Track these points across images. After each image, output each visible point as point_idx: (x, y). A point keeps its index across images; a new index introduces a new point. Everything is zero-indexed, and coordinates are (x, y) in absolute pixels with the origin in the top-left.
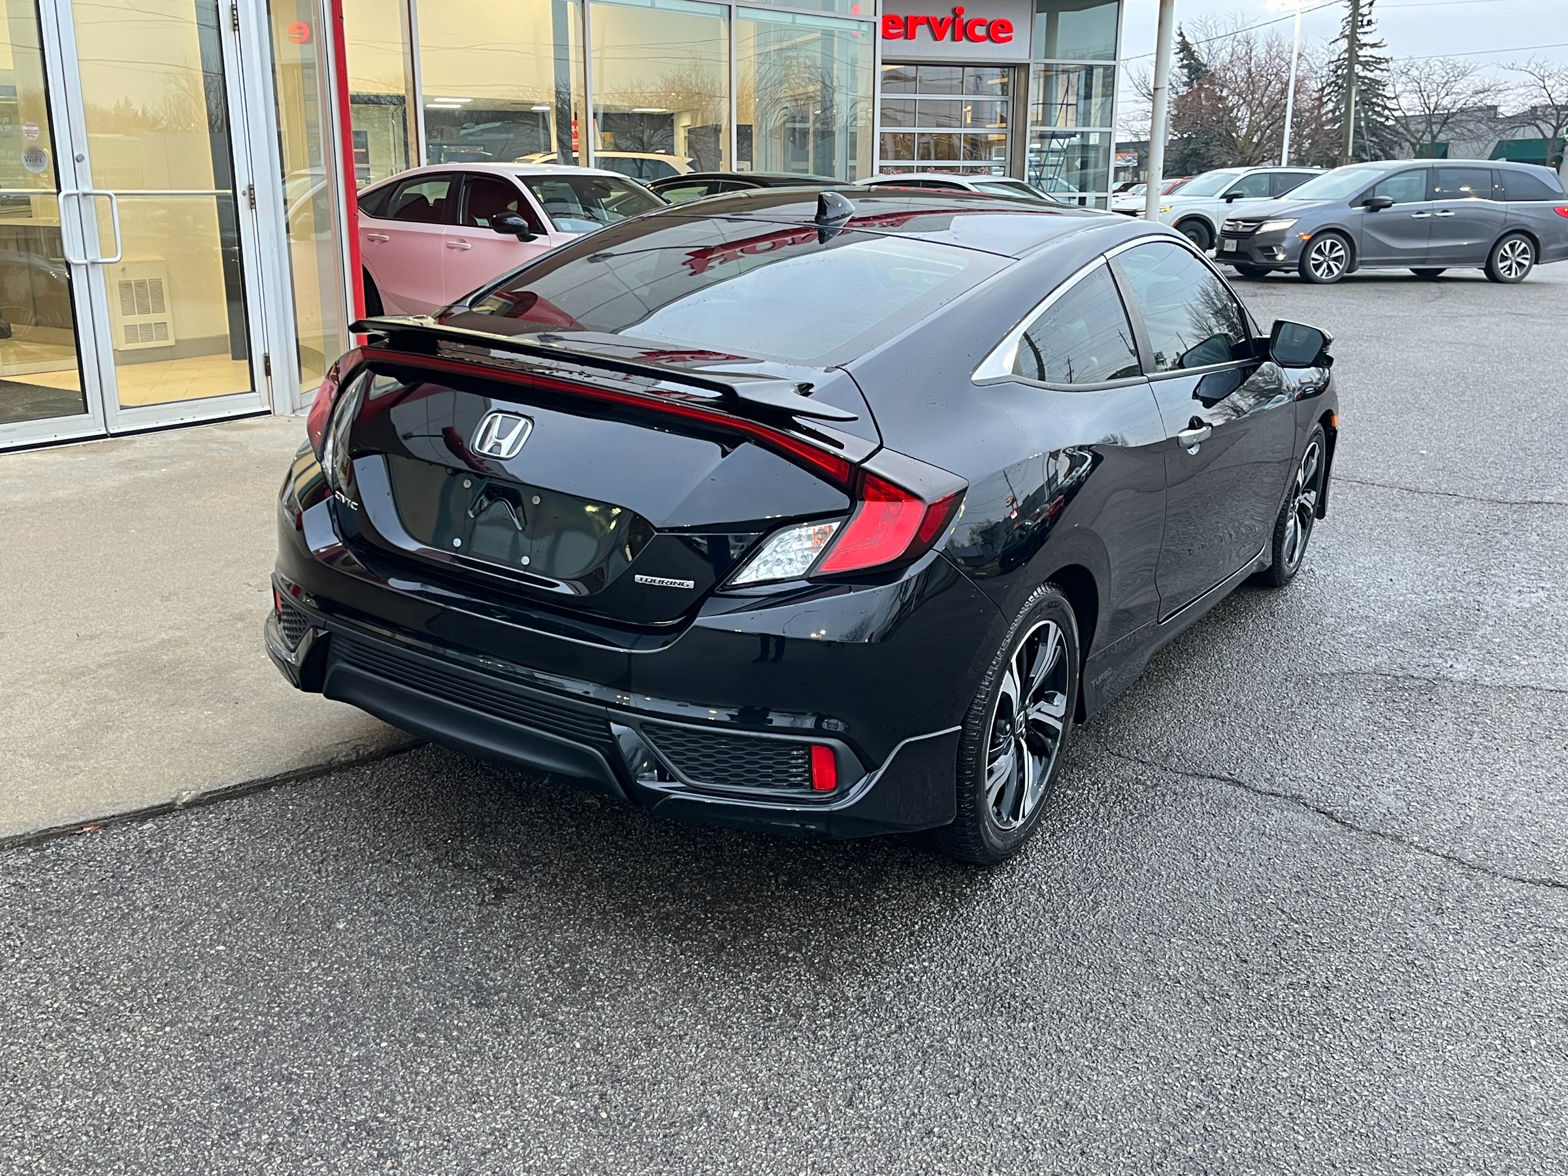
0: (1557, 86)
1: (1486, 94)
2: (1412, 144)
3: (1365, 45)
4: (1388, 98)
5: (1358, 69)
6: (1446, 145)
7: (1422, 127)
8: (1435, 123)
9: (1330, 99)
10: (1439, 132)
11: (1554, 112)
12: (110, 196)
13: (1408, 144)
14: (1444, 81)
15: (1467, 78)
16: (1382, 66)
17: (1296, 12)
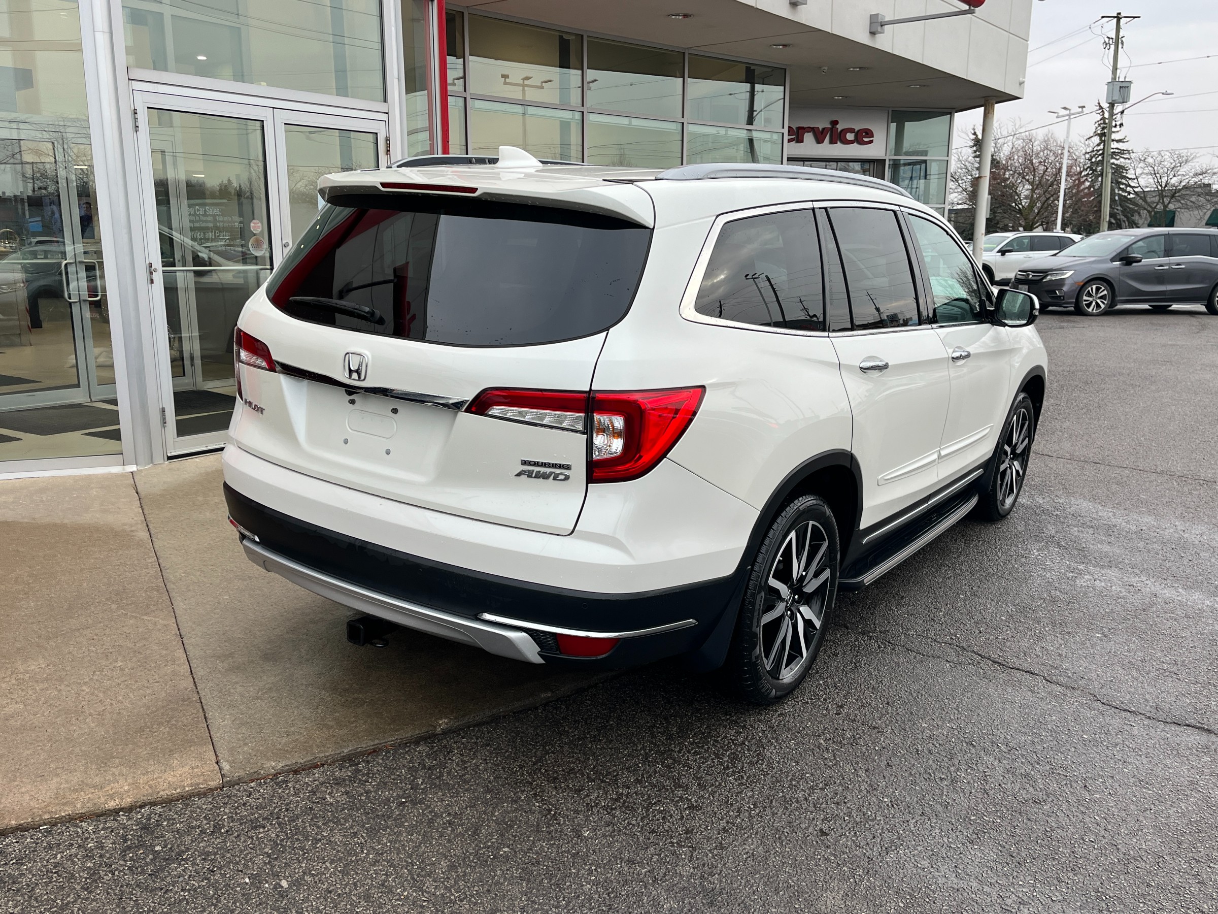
1: (1204, 175)
2: (1149, 212)
3: (1113, 140)
4: (1130, 179)
5: (1108, 157)
6: (1173, 213)
7: (1157, 198)
8: (1166, 196)
9: (1087, 179)
10: (1169, 203)
13: (1145, 211)
14: (1172, 166)
15: (1190, 164)
16: (1125, 156)
17: (1067, 118)
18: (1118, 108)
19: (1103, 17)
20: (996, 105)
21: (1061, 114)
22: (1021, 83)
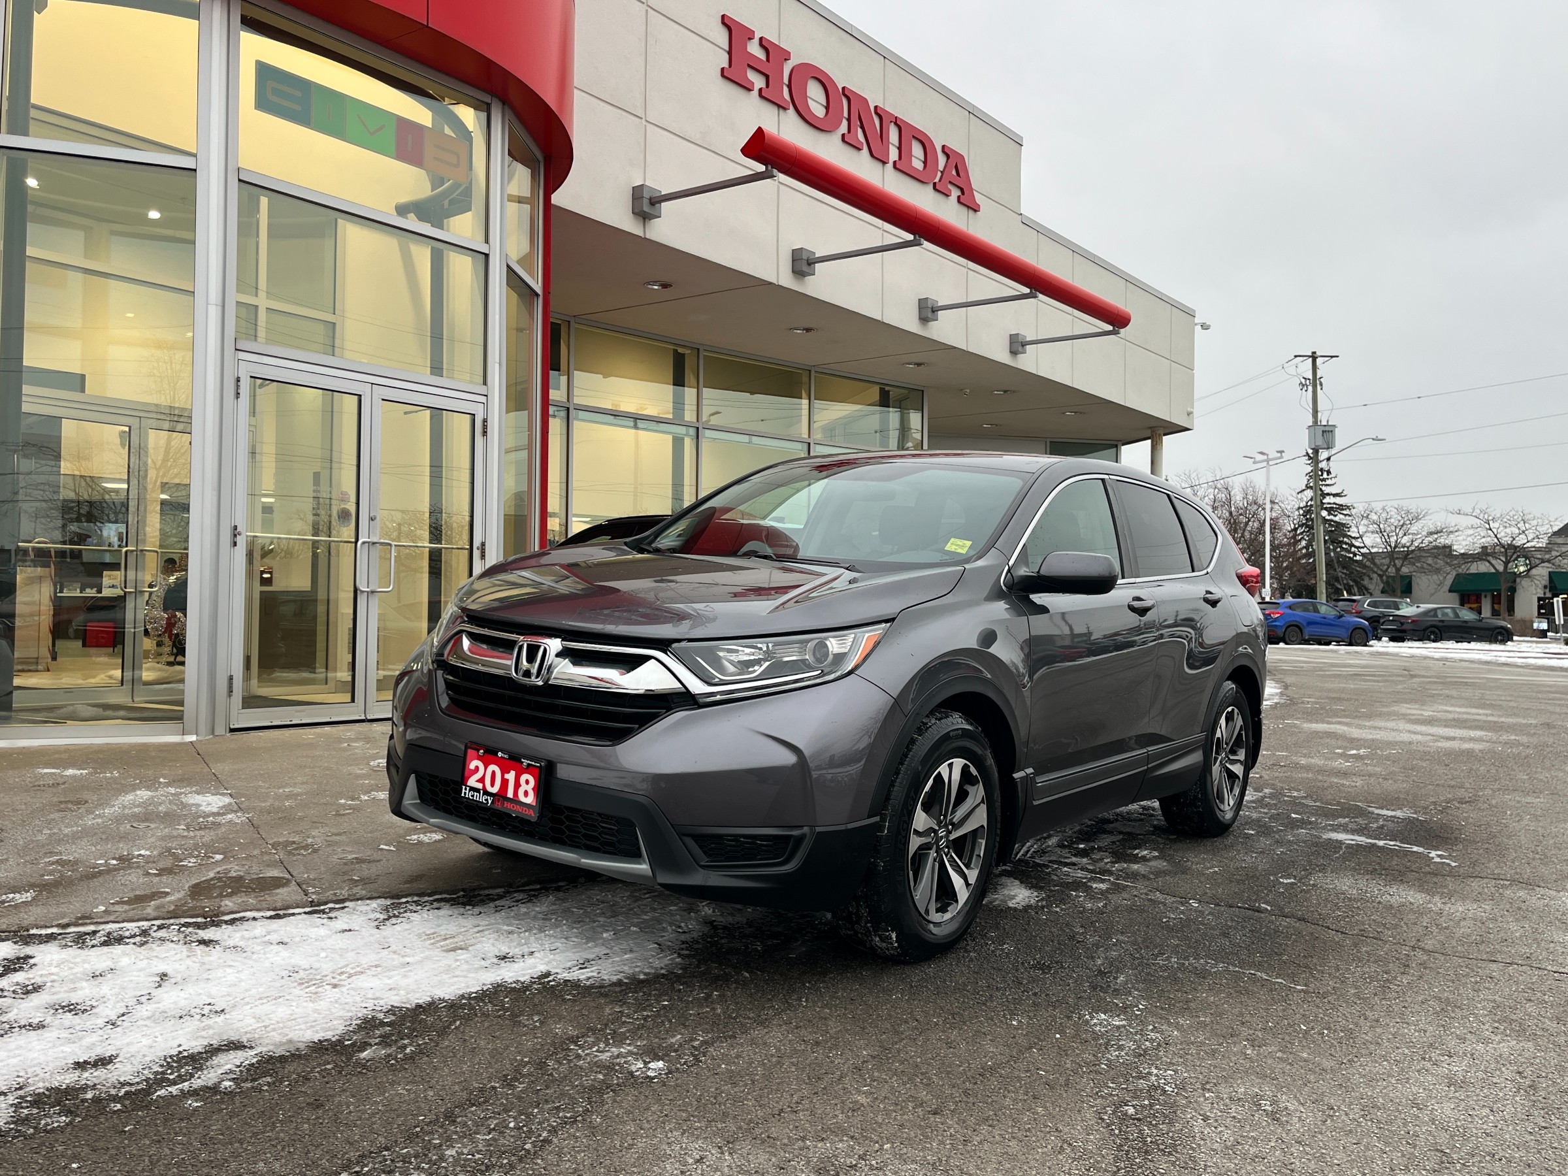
0: (1501, 528)
1: (1440, 535)
2: (1379, 575)
3: (1328, 494)
4: (1354, 538)
5: (1324, 513)
6: (1410, 577)
7: (1387, 561)
8: (1397, 558)
9: (1302, 538)
10: (1402, 566)
11: (1503, 550)
12: (390, 545)
13: (1375, 576)
14: (1401, 523)
15: (1422, 521)
16: (1345, 512)
17: (1265, 464)
18: (1323, 455)
19: (1296, 356)
20: (1166, 439)
21: (1257, 459)
22: (1189, 414)
